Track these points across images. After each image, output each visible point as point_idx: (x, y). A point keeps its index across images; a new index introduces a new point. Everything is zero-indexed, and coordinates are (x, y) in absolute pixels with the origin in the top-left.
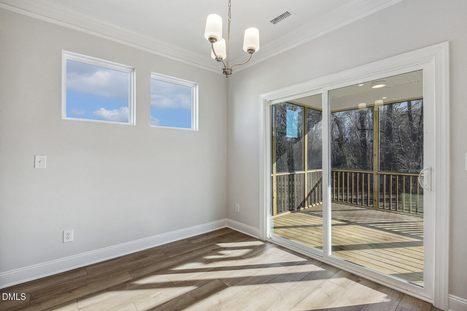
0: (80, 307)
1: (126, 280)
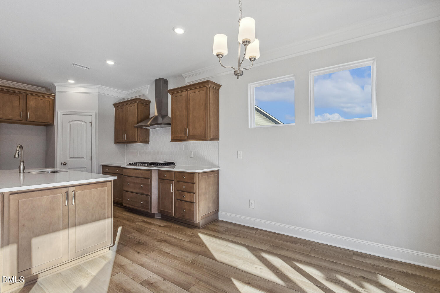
0: (228, 245)
1: (261, 248)
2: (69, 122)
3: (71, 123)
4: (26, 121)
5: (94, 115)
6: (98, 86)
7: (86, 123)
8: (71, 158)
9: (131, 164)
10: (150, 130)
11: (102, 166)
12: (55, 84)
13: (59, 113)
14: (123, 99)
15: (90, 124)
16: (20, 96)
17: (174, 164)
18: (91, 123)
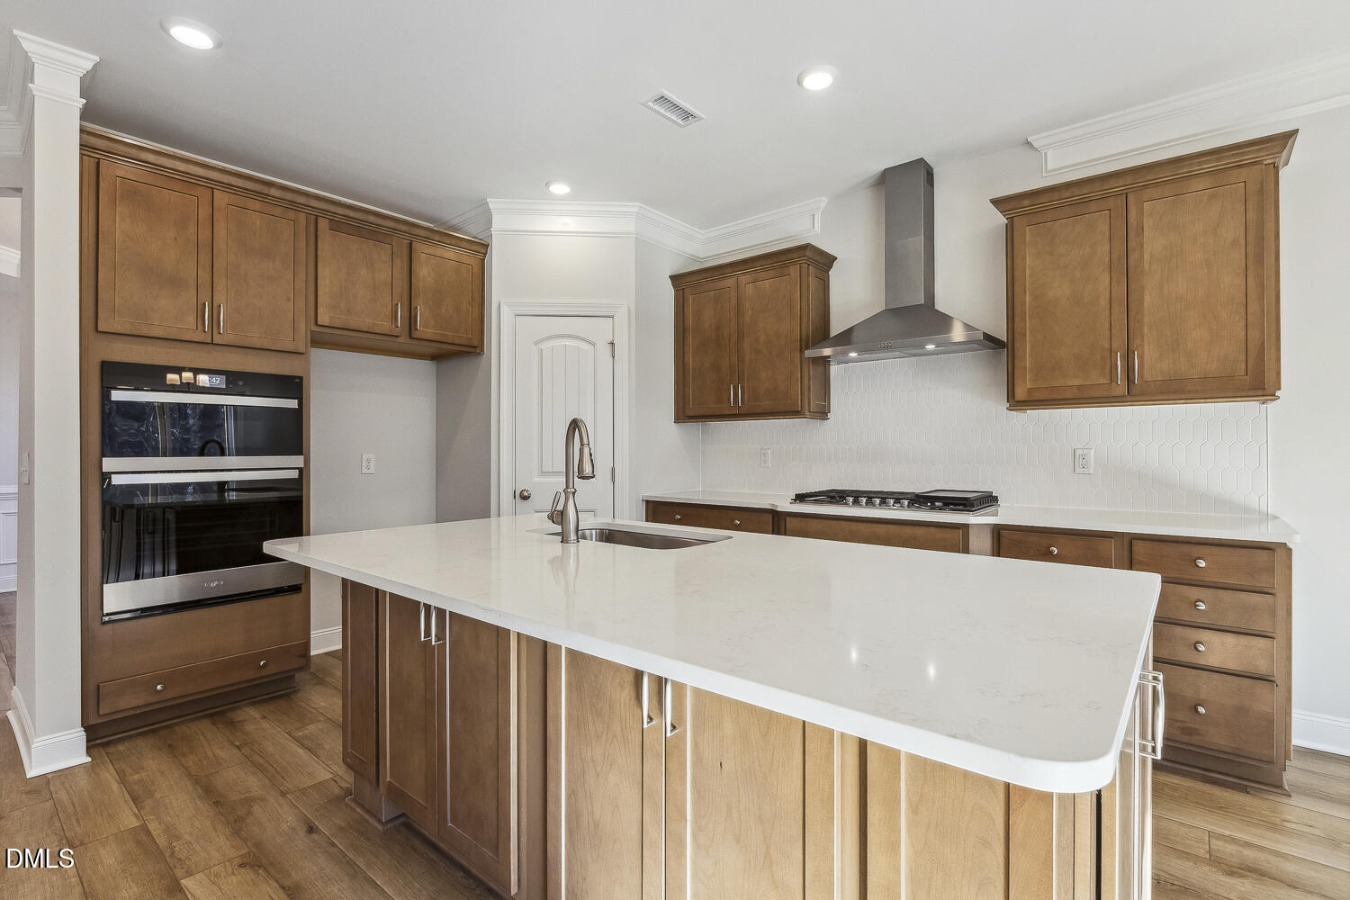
2: (537, 343)
3: (543, 346)
4: (411, 337)
5: (622, 318)
6: (634, 207)
7: (593, 344)
8: (543, 473)
9: (801, 498)
10: (834, 369)
11: (647, 502)
12: (493, 204)
13: (505, 310)
14: (696, 259)
15: (609, 348)
16: (394, 244)
17: (995, 499)
18: (612, 343)
